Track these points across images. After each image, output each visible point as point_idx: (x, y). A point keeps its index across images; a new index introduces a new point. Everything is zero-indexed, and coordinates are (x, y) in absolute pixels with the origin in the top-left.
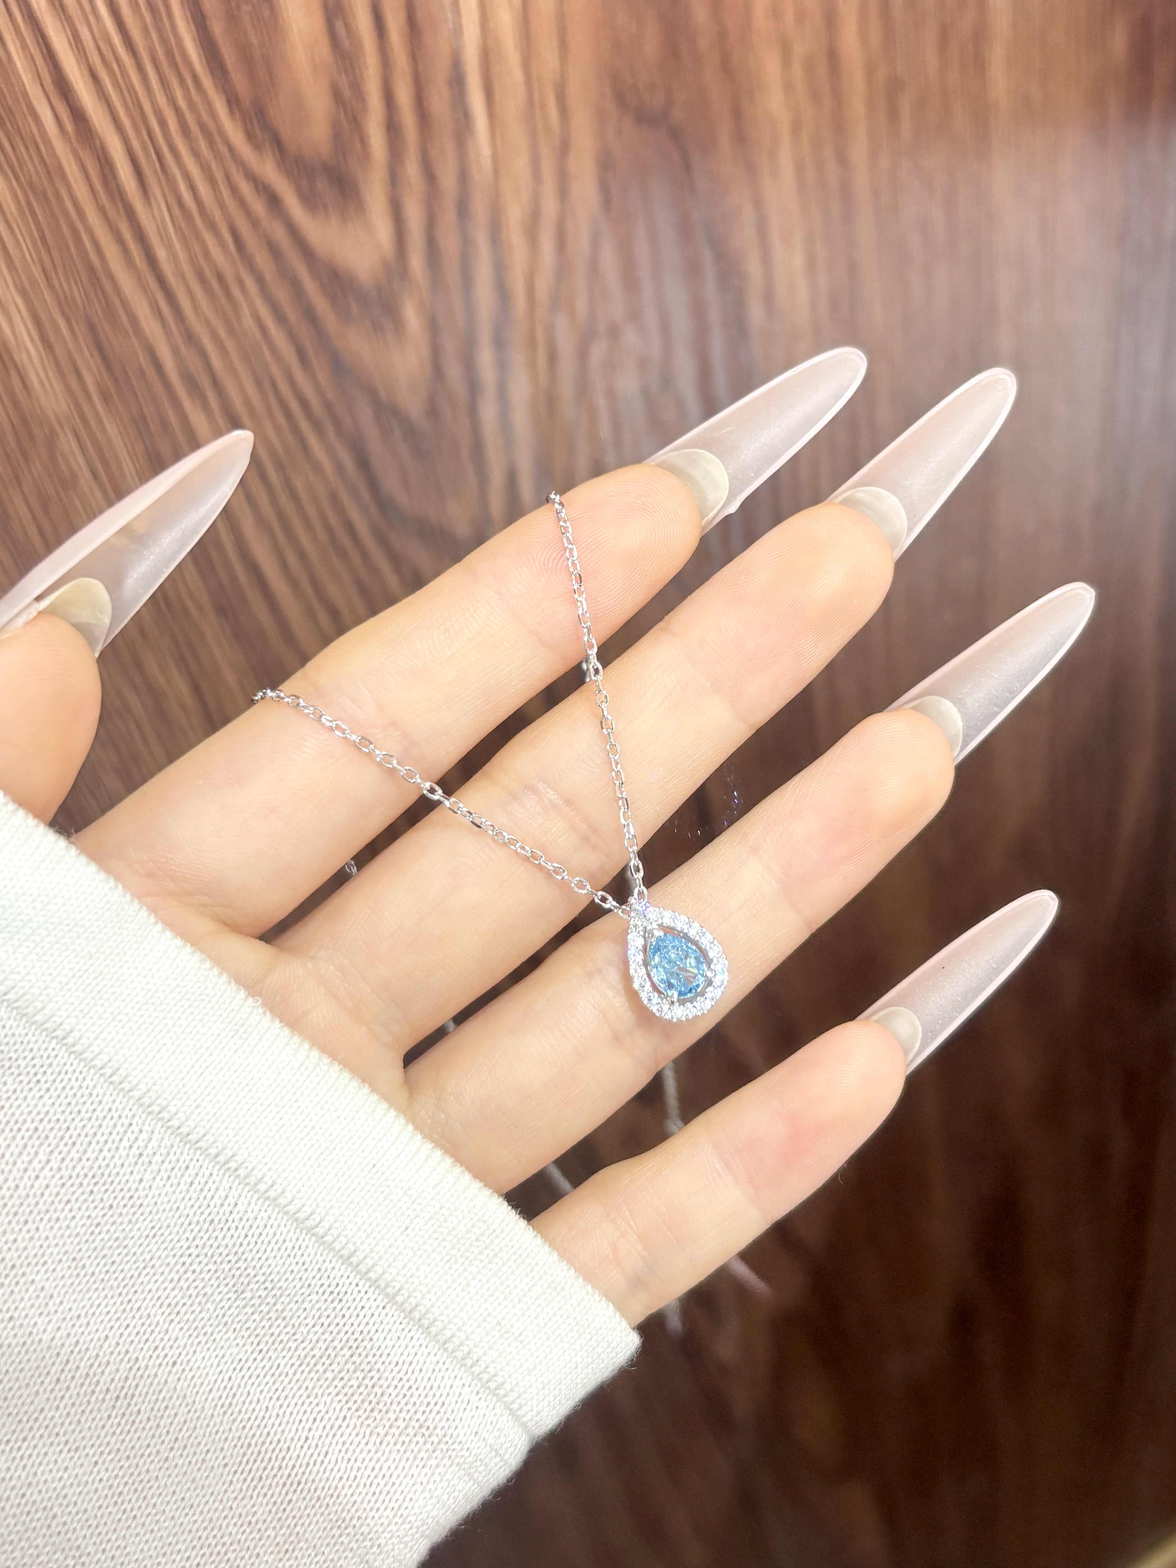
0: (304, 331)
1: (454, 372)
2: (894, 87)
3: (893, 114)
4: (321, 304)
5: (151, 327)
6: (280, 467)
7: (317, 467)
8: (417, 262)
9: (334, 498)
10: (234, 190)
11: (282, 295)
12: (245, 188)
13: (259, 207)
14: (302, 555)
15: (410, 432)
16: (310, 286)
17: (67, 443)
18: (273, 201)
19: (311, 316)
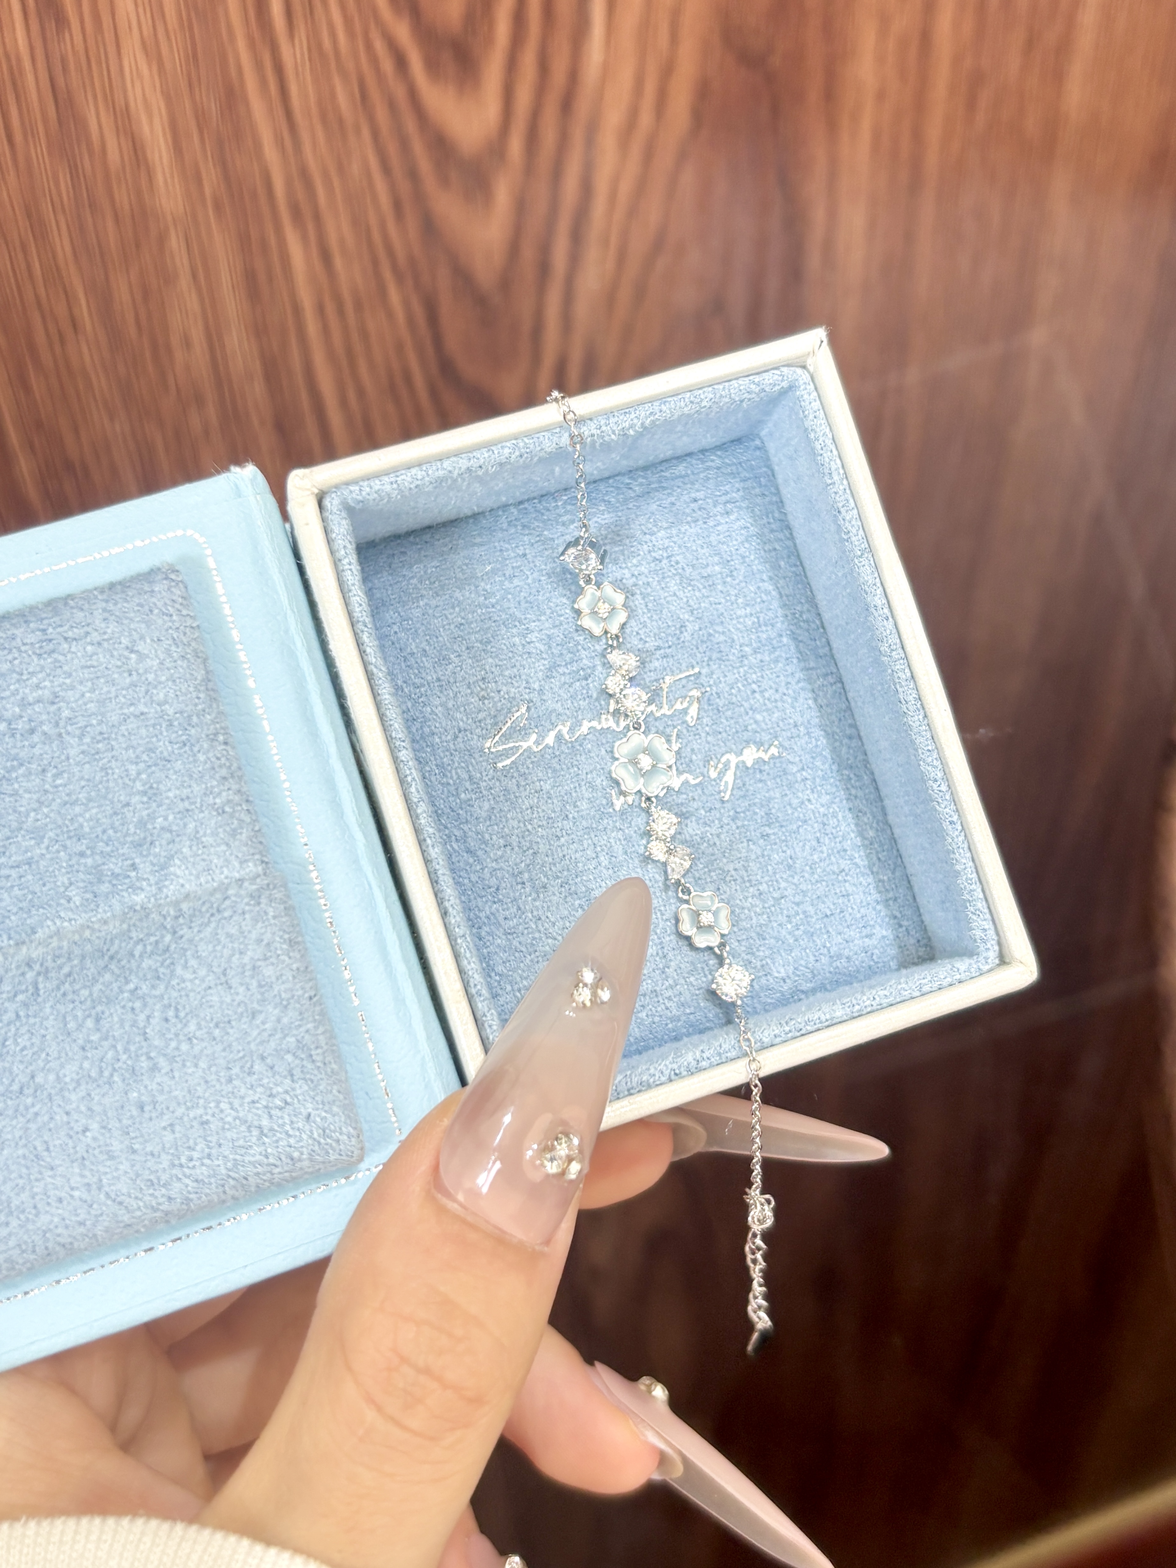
0: (404, 187)
1: (528, 253)
2: (977, 79)
3: (971, 104)
4: (425, 165)
5: (271, 153)
6: (359, 306)
7: (390, 315)
8: (516, 146)
9: (400, 347)
10: (369, 46)
11: (392, 149)
12: (379, 46)
13: (388, 65)
14: (361, 393)
15: (480, 301)
16: (418, 147)
17: (175, 242)
18: (401, 62)
19: (413, 175)
